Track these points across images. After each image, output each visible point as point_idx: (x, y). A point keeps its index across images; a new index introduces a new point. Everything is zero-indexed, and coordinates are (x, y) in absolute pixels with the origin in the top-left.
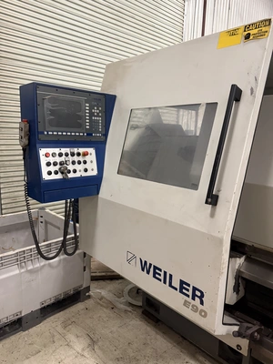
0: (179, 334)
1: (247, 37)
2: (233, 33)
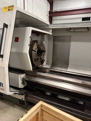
0: (9, 101)
1: (9, 10)
2: (6, 8)
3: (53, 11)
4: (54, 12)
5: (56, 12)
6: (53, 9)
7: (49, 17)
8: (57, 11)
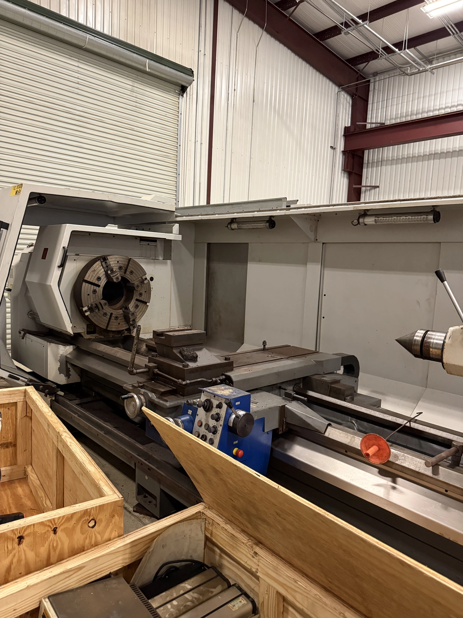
1: (17, 192)
3: (368, 126)
4: (372, 130)
5: (383, 129)
6: (369, 116)
7: (344, 152)
8: (388, 123)
